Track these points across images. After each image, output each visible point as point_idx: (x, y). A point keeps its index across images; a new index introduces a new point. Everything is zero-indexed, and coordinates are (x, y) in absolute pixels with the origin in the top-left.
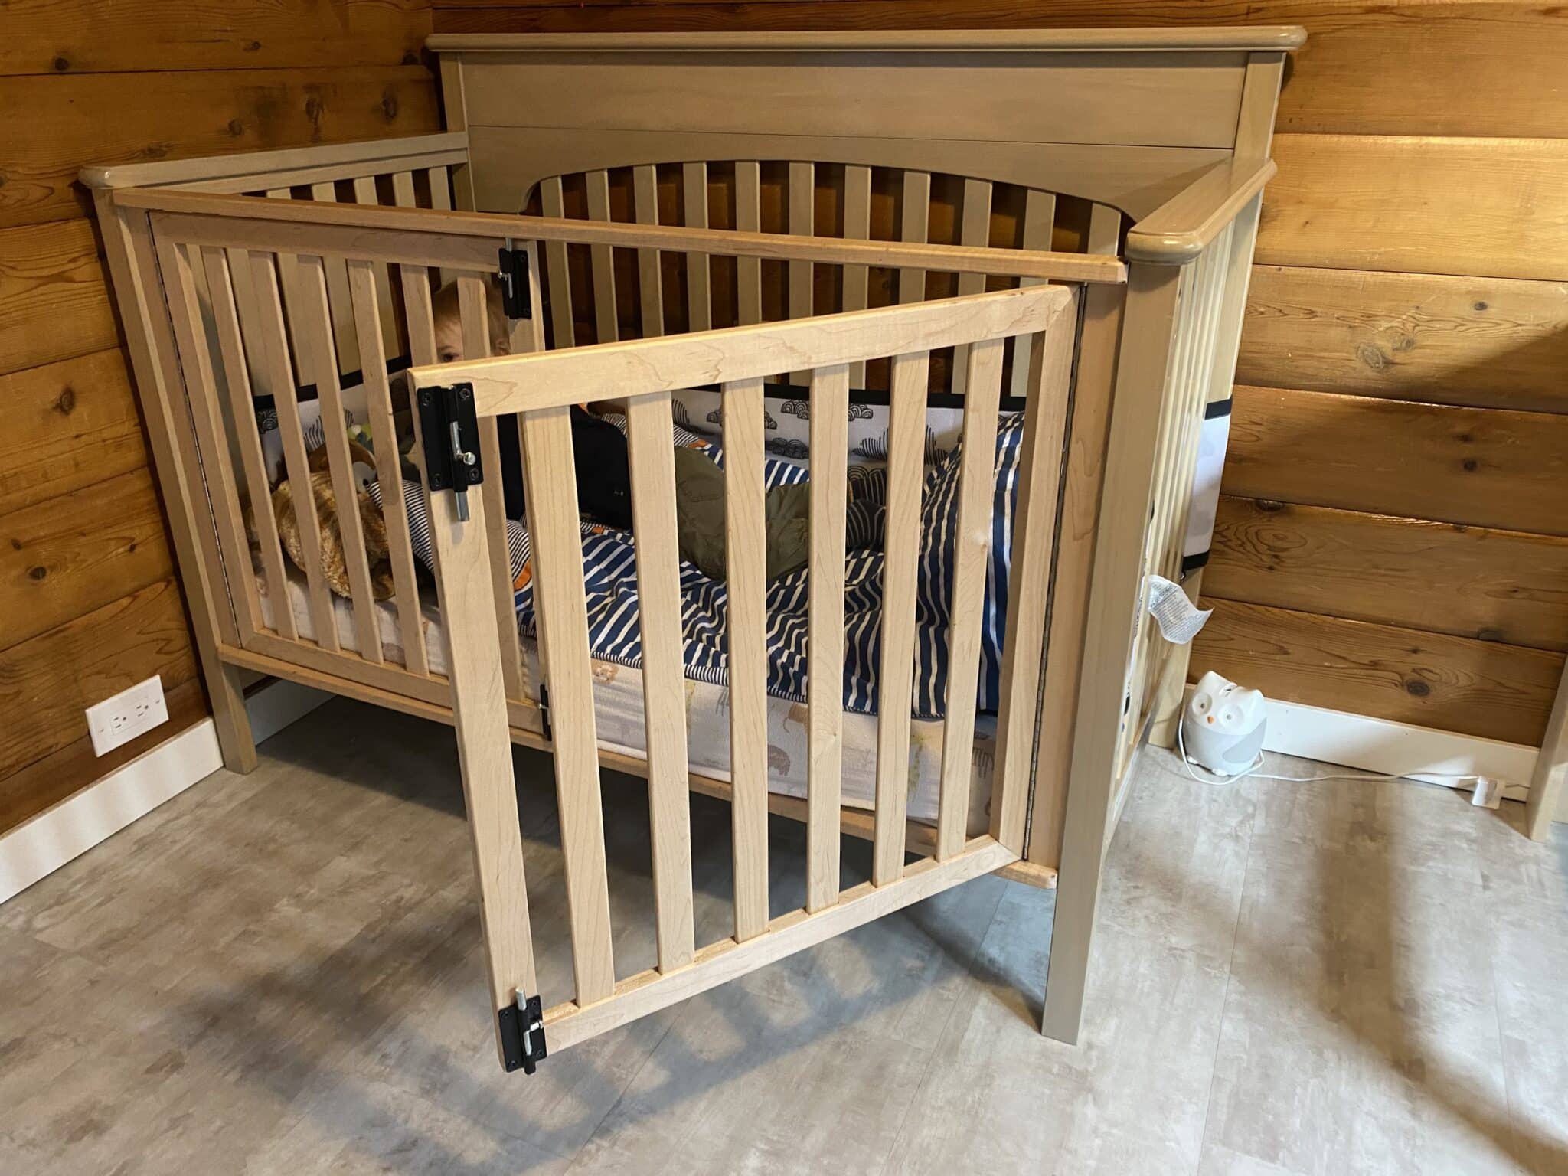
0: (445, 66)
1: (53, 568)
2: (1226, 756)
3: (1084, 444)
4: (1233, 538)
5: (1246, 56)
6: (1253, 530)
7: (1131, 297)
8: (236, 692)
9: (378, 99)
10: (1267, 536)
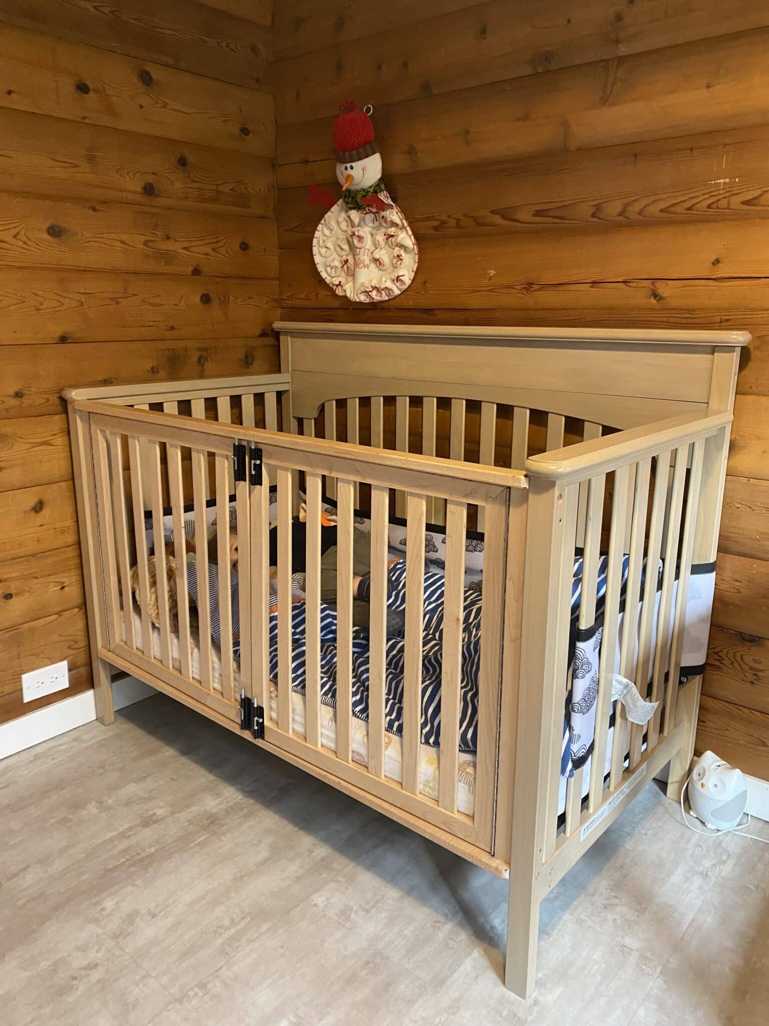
0: (282, 338)
1: (17, 594)
2: (713, 813)
3: (513, 581)
4: (725, 657)
5: (713, 349)
6: (738, 655)
7: (531, 496)
8: (107, 677)
9: (241, 355)
10: (748, 659)
